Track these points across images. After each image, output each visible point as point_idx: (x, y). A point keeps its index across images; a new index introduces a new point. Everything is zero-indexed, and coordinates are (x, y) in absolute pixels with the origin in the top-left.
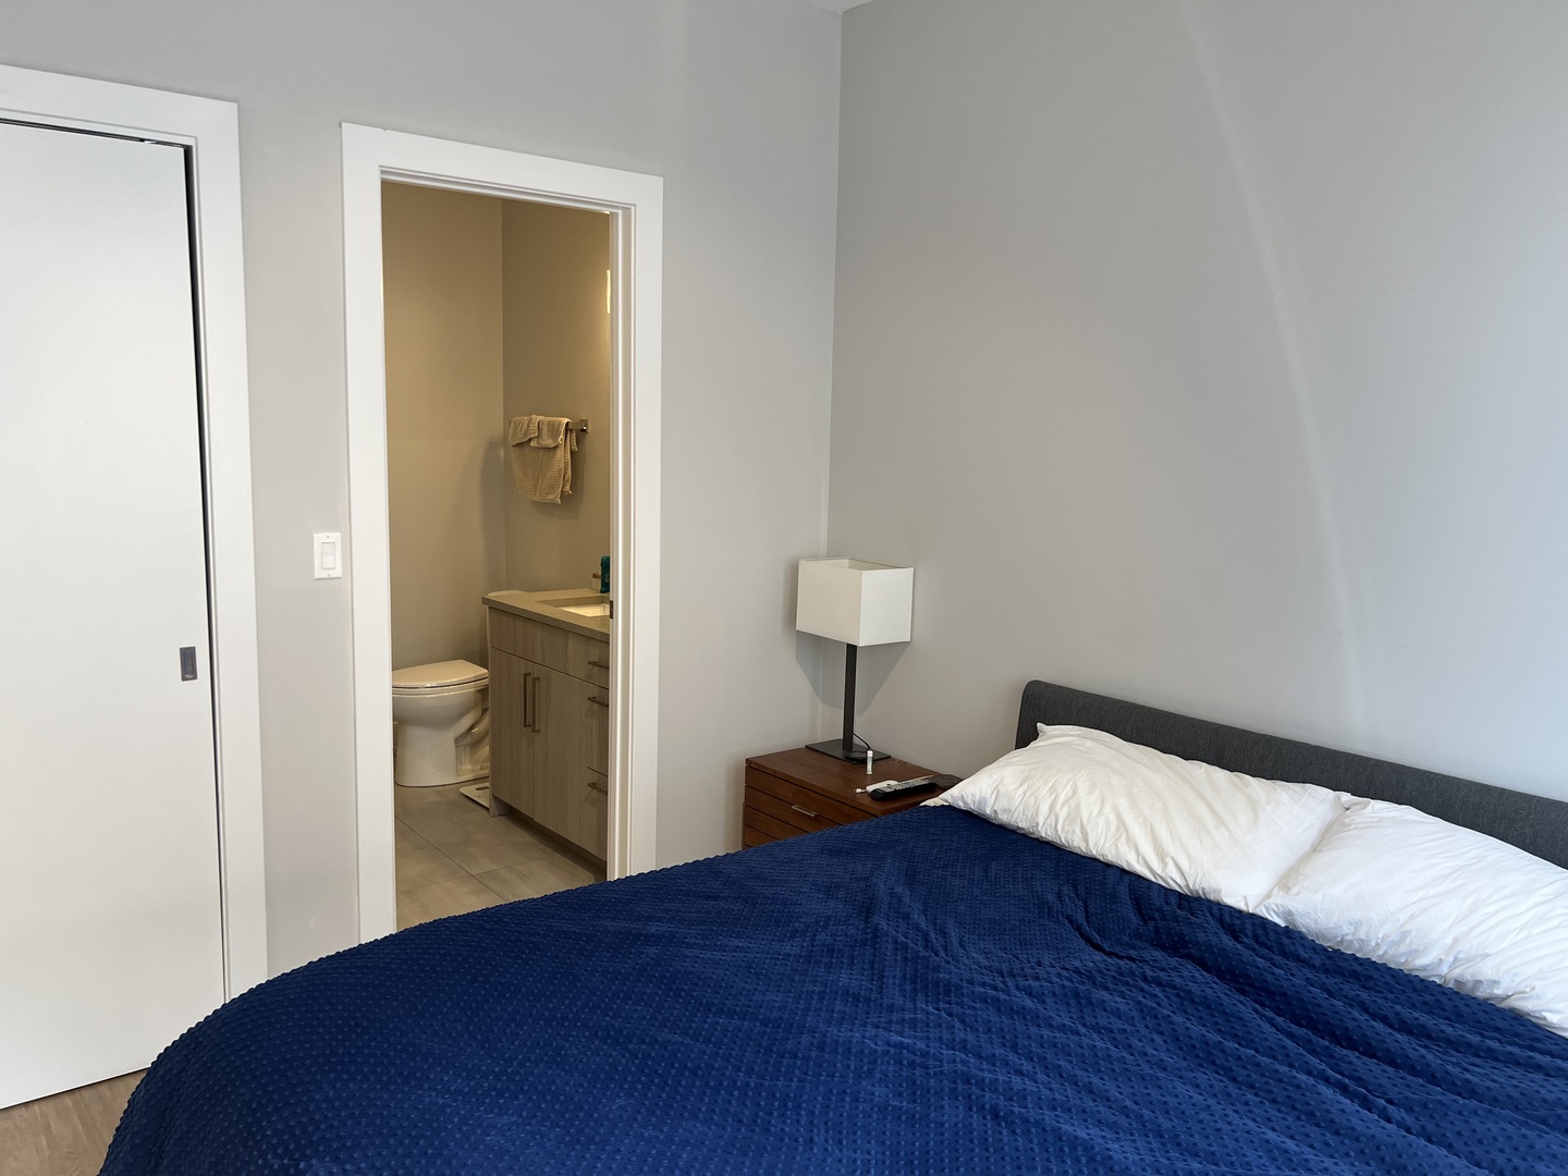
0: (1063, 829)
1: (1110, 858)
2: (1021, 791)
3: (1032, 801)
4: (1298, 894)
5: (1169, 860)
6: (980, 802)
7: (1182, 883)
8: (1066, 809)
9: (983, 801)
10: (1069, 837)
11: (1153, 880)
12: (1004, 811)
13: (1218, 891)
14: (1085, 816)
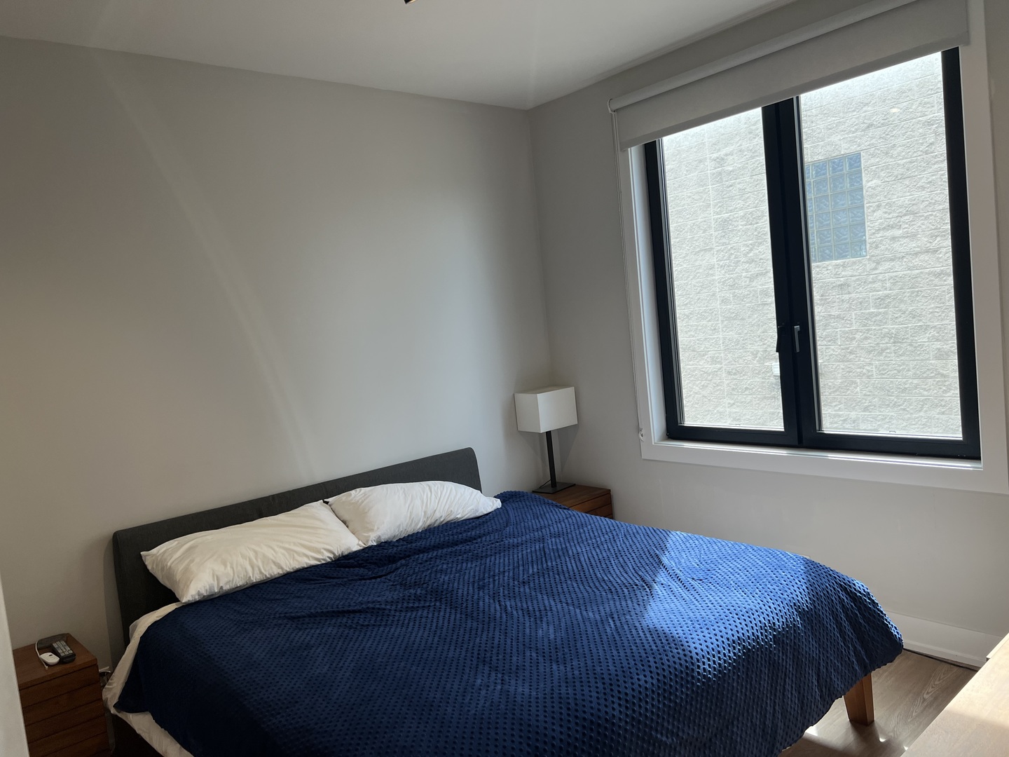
0: (265, 570)
1: (297, 567)
2: (229, 568)
3: (239, 568)
4: (378, 528)
5: (322, 550)
6: (210, 588)
7: (332, 556)
8: (259, 560)
9: (211, 587)
10: (271, 572)
11: (319, 563)
12: (226, 583)
13: (349, 548)
14: (271, 557)
